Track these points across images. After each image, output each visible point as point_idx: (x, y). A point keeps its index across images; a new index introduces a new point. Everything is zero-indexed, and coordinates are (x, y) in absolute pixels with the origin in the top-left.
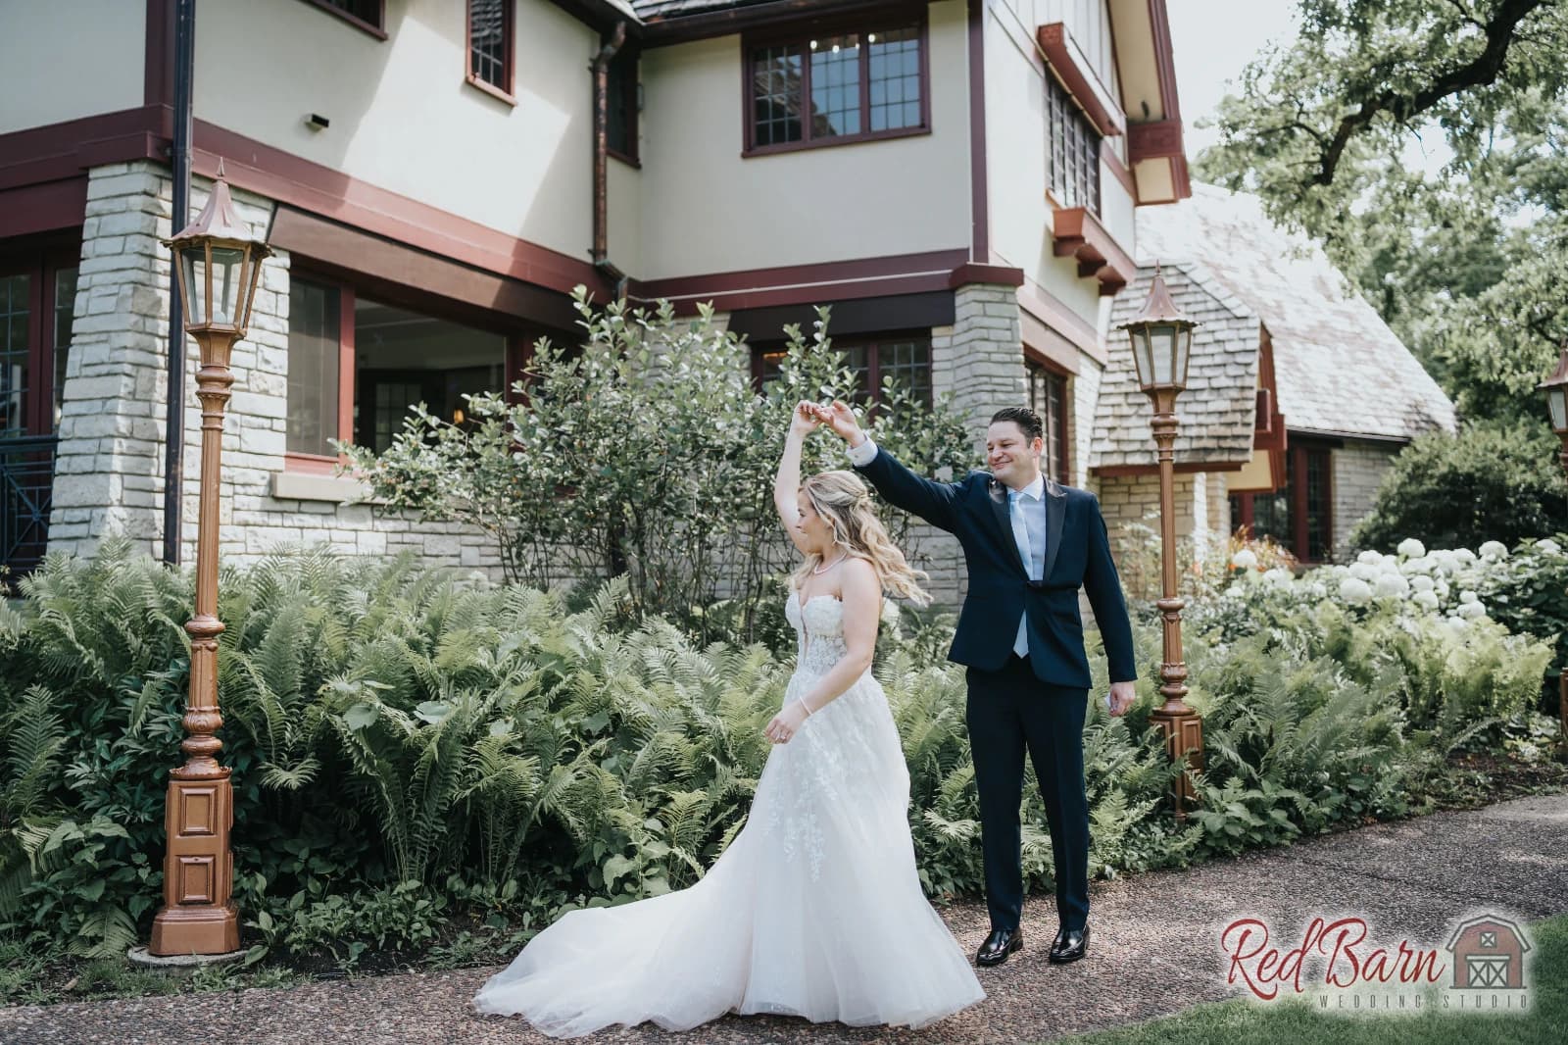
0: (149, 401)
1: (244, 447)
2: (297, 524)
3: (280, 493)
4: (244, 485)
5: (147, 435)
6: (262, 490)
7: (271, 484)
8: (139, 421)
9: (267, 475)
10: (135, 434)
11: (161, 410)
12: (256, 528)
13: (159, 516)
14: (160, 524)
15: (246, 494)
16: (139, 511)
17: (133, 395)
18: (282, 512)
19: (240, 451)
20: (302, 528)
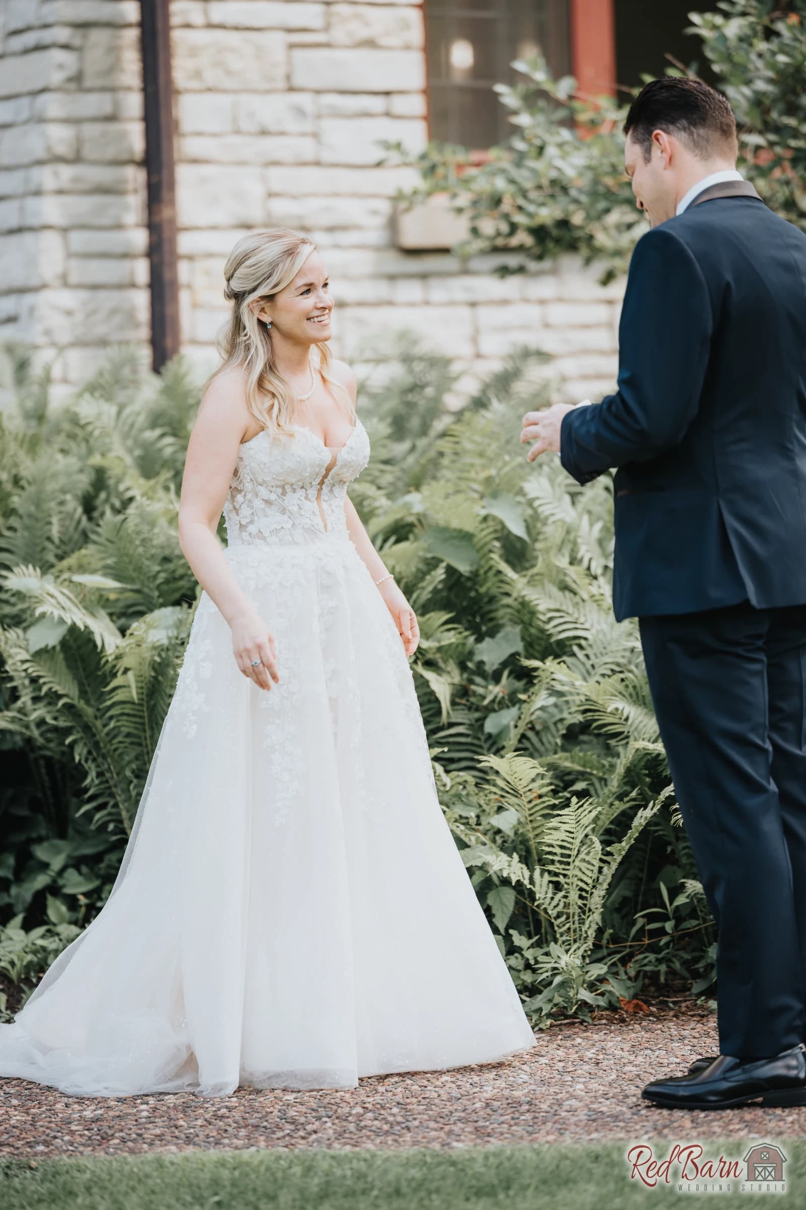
0: (113, 90)
1: (327, 156)
2: (460, 296)
3: (411, 239)
4: (331, 229)
5: (110, 153)
6: (375, 235)
7: (393, 224)
8: (91, 130)
9: (384, 207)
10: (87, 152)
11: (134, 103)
12: (365, 313)
13: (141, 300)
14: (143, 313)
15: (337, 246)
16: (102, 295)
17: (77, 80)
18: (424, 276)
19: (317, 164)
20: (473, 304)
